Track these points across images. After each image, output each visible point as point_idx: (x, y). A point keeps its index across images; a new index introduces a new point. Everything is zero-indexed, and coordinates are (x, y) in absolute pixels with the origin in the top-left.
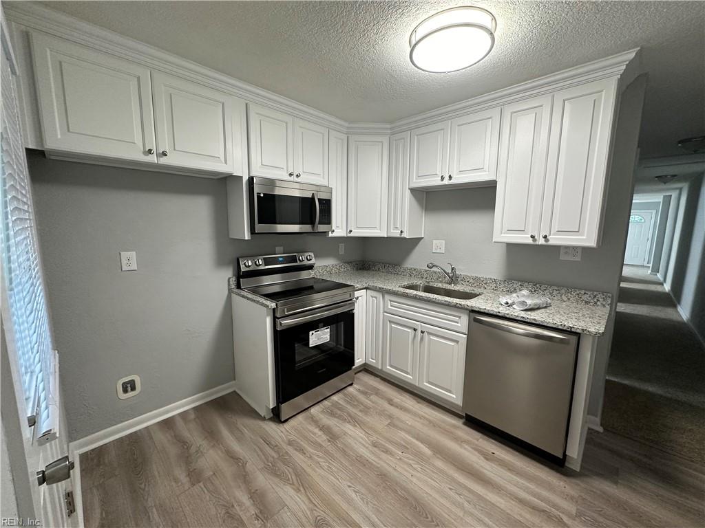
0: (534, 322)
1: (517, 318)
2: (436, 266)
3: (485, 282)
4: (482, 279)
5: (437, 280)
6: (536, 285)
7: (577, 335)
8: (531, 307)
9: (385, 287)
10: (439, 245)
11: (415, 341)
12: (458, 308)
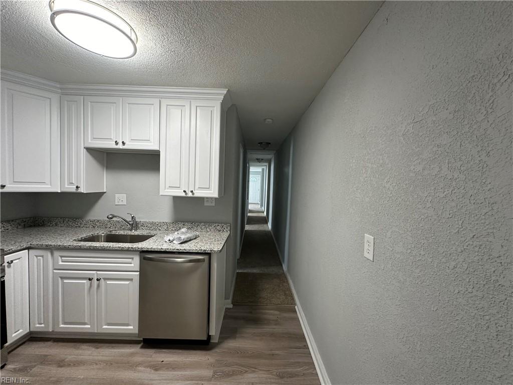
0: (185, 251)
1: (174, 251)
2: (116, 217)
3: (159, 225)
4: (157, 223)
5: (120, 228)
6: (193, 223)
7: (209, 254)
8: (184, 240)
9: (53, 244)
10: (121, 199)
11: (92, 290)
12: (130, 251)
